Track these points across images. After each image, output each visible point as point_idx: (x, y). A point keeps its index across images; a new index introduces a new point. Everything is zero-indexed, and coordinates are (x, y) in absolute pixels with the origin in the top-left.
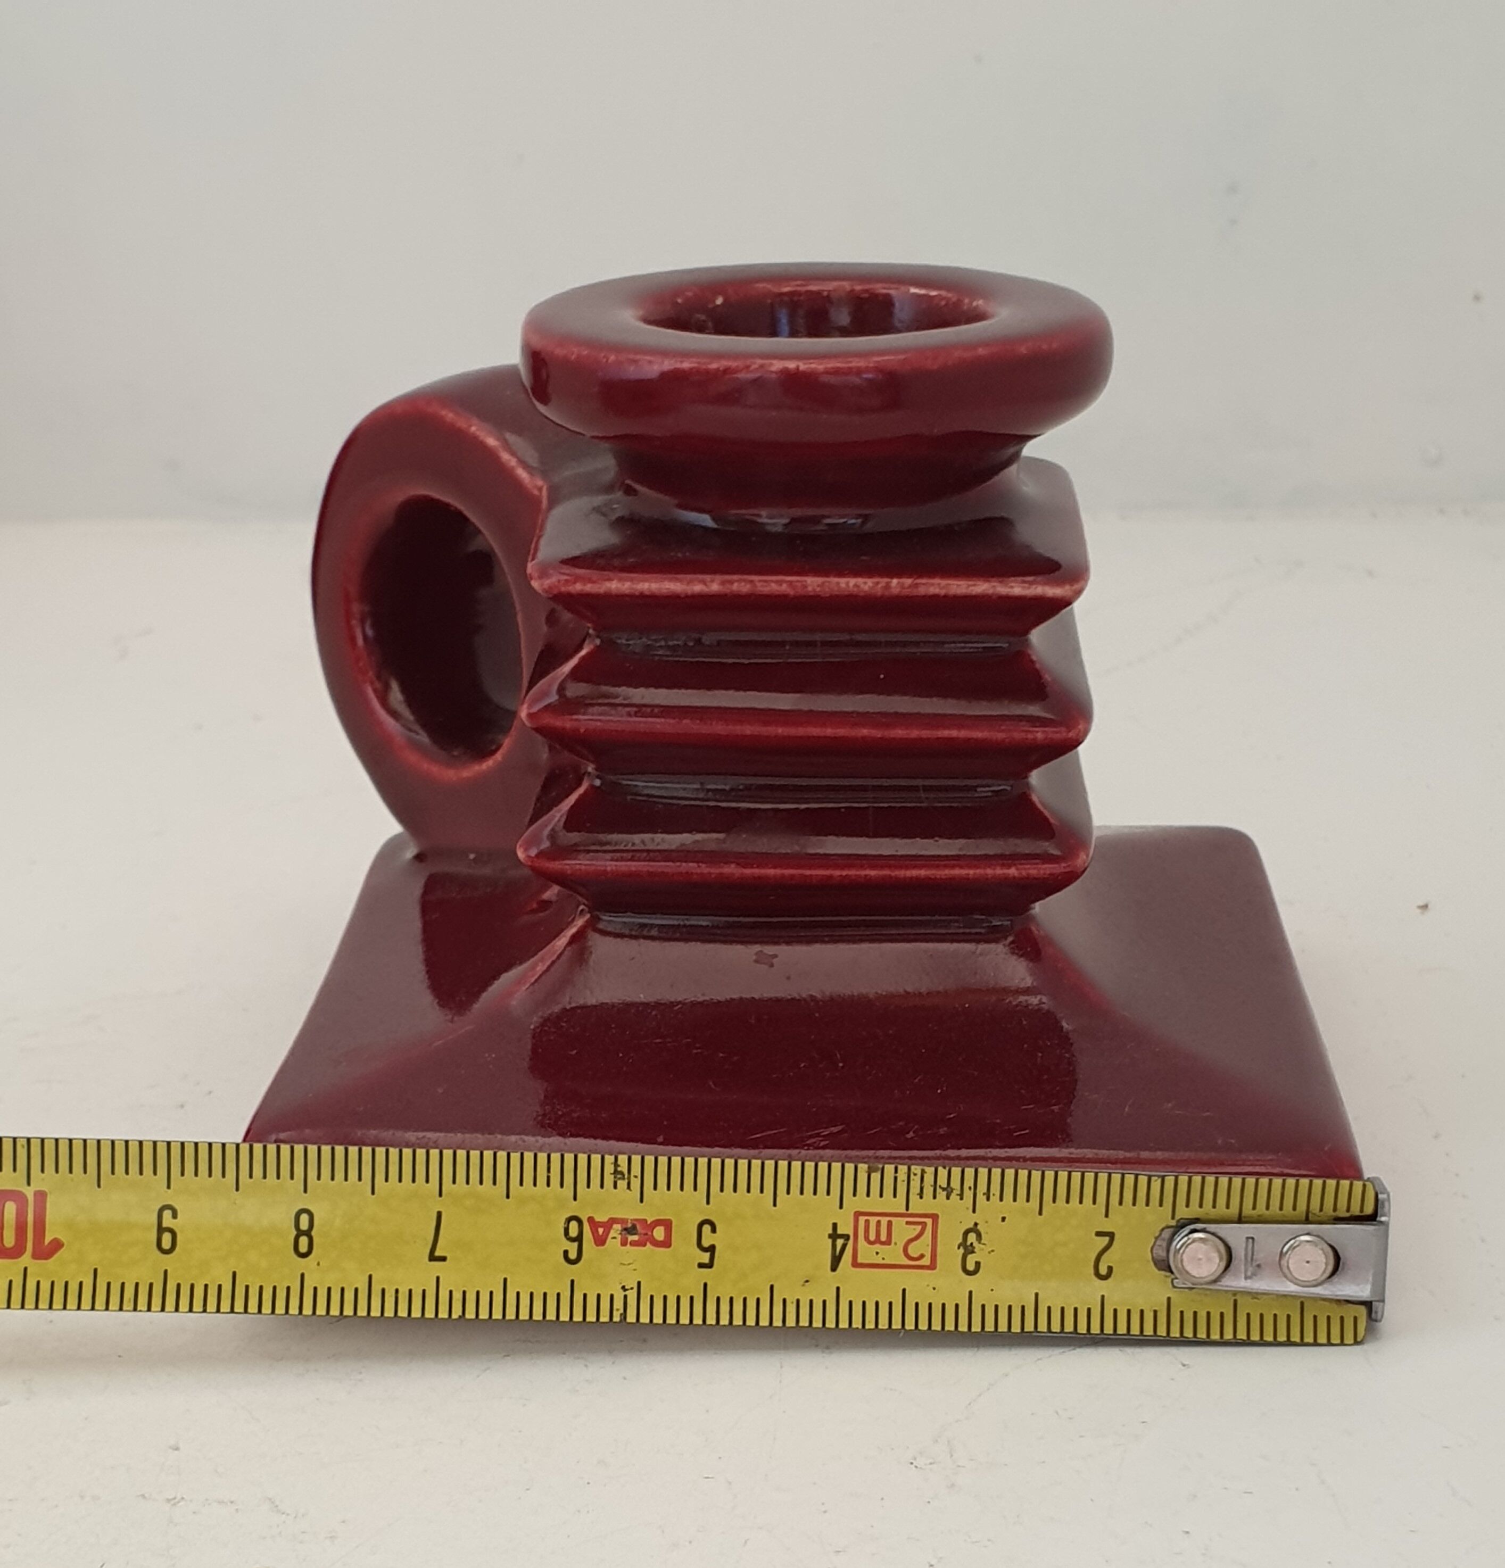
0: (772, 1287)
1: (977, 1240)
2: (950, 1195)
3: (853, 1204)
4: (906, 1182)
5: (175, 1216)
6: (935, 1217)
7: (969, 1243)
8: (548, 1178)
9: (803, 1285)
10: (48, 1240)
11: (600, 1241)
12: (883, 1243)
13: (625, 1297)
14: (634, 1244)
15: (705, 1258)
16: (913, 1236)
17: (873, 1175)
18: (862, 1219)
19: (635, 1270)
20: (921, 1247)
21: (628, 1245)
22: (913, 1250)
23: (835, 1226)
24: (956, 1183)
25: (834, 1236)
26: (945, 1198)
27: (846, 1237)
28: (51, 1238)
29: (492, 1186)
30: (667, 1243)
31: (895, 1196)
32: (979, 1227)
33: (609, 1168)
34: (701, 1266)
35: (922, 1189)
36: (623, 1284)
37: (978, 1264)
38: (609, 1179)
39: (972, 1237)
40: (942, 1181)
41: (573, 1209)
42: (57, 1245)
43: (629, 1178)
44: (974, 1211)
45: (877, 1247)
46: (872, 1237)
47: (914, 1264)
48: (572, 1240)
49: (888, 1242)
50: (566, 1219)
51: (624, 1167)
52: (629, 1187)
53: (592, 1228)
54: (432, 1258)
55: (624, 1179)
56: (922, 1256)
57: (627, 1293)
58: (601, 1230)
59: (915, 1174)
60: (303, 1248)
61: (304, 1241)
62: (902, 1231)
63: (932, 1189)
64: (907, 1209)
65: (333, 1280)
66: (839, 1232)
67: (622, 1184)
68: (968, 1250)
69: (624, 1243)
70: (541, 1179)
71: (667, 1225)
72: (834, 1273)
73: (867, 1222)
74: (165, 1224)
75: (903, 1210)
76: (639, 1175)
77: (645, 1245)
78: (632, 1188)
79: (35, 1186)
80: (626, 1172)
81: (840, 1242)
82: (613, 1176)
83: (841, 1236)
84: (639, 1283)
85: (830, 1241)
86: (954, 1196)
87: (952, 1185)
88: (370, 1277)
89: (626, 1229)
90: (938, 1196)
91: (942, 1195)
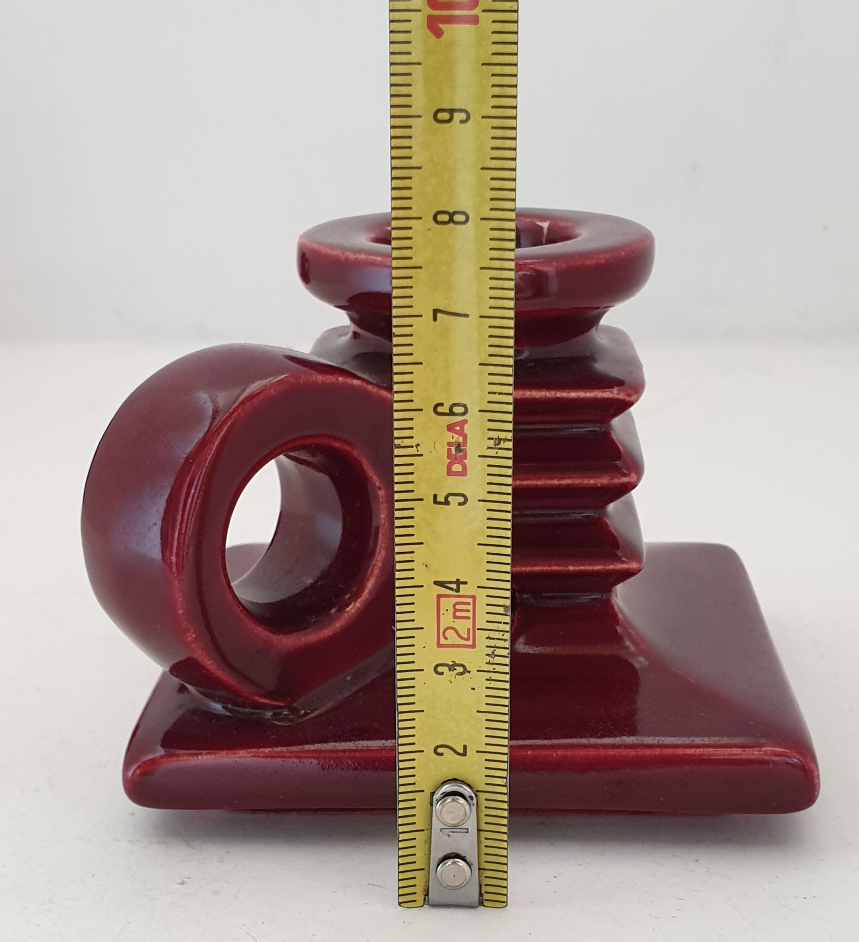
0: (422, 543)
1: (458, 673)
2: (489, 656)
3: (481, 596)
4: (497, 629)
5: (462, 122)
6: (473, 646)
7: (455, 667)
8: (495, 393)
9: (424, 564)
10: (442, 26)
11: (450, 428)
12: (454, 614)
13: (412, 447)
14: (449, 451)
15: (441, 499)
16: (460, 632)
17: (502, 608)
18: (470, 600)
19: (431, 452)
20: (452, 638)
21: (448, 447)
22: (449, 633)
23: (465, 583)
24: (497, 660)
25: (458, 582)
26: (488, 653)
27: (458, 590)
28: (444, 30)
29: (488, 354)
30: (450, 472)
31: (487, 622)
32: (467, 674)
33: (503, 435)
34: (435, 496)
35: (493, 639)
36: (421, 445)
37: (442, 673)
38: (495, 435)
39: (460, 669)
40: (498, 652)
41: (473, 409)
42: (438, 33)
43: (495, 448)
44: (478, 671)
45: (451, 610)
46: (458, 607)
47: (441, 633)
48: (451, 409)
49: (455, 617)
50: (465, 405)
51: (503, 445)
52: (489, 448)
53: (460, 422)
54: (436, 312)
55: (495, 445)
56: (446, 638)
57: (415, 448)
58: (458, 428)
59: (503, 635)
60: (440, 218)
61: (446, 218)
62: (463, 626)
63: (493, 645)
64: (478, 629)
65: (418, 241)
66: (461, 586)
67: (491, 443)
68: (452, 667)
69: (449, 444)
70: (493, 388)
71: (464, 473)
72: (432, 583)
73: (469, 604)
74: (456, 115)
75: (477, 627)
76: (498, 455)
77: (448, 458)
78: (488, 450)
79: (482, 15)
80: (499, 446)
81: (454, 586)
82: (497, 437)
83: (458, 587)
84: (422, 455)
85: (455, 580)
86: (488, 659)
87: (496, 658)
88: (421, 268)
89: (459, 445)
90: (489, 648)
91: (489, 651)
